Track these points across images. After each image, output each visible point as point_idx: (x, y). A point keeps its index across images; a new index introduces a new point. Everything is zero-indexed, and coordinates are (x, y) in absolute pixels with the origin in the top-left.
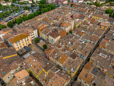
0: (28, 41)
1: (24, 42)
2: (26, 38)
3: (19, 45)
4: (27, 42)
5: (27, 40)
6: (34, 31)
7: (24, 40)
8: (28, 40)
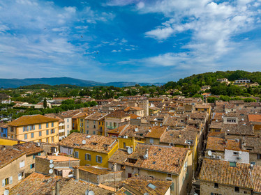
0: (53, 135)
1: (44, 133)
2: (50, 124)
3: (29, 135)
4: (50, 135)
5: (50, 131)
6: (66, 120)
7: (44, 126)
8: (53, 131)
